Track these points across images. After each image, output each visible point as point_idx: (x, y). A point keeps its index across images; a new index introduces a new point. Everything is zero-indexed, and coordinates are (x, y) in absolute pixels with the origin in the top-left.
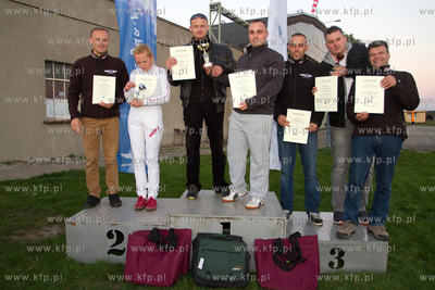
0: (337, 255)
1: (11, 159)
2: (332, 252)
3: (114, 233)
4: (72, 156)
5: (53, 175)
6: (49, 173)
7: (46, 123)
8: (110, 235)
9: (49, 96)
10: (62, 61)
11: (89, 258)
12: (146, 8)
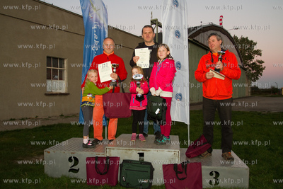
0: (214, 176)
1: (24, 117)
2: (211, 174)
3: (73, 158)
4: (62, 116)
5: (48, 126)
6: (46, 125)
7: (46, 94)
8: (70, 160)
9: (49, 78)
10: (57, 57)
11: (57, 175)
12: (102, 22)
